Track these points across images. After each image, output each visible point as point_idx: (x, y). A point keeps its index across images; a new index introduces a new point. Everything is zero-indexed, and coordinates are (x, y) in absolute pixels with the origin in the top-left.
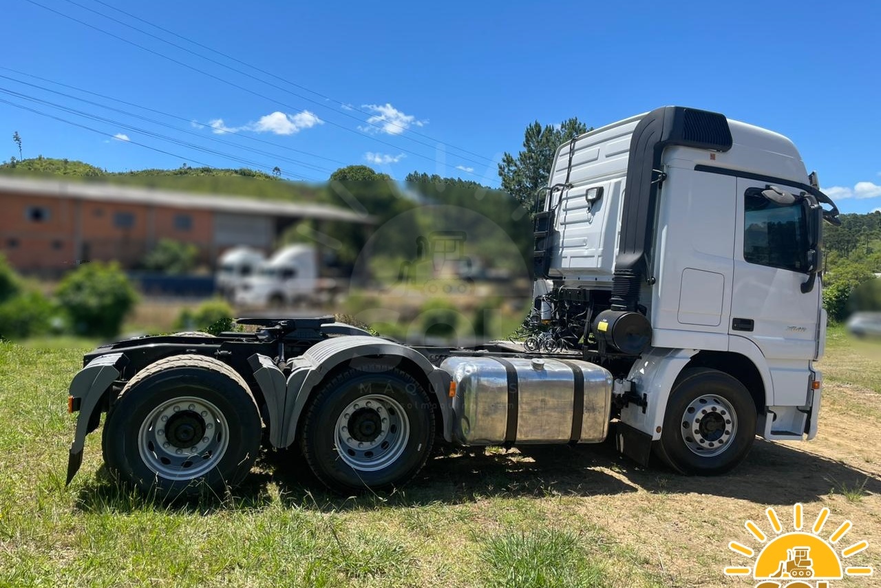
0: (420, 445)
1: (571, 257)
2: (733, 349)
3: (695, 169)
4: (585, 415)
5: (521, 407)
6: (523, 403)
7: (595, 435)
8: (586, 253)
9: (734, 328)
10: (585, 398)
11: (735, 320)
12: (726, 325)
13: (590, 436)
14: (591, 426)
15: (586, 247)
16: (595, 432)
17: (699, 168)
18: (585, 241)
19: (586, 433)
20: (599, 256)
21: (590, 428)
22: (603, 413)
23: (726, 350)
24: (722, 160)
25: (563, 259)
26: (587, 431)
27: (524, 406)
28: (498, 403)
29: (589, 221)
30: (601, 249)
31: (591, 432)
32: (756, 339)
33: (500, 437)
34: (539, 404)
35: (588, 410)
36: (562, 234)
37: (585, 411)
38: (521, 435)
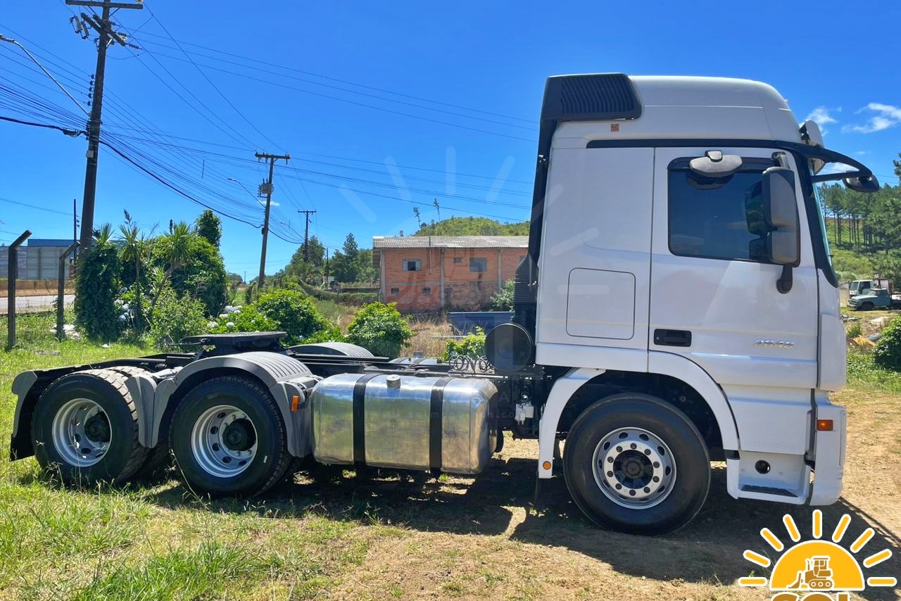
0: (266, 457)
2: (655, 369)
3: (587, 147)
4: (444, 441)
5: (368, 426)
6: (370, 422)
7: (461, 464)
9: (656, 342)
10: (444, 421)
11: (657, 332)
12: (642, 338)
13: (454, 464)
14: (453, 453)
16: (460, 459)
17: (593, 144)
19: (448, 461)
21: (452, 455)
22: (468, 440)
23: (645, 371)
24: (628, 130)
26: (449, 458)
27: (372, 425)
28: (344, 421)
31: (455, 460)
32: (695, 357)
33: (347, 456)
34: (389, 424)
35: (448, 434)
37: (444, 435)
38: (370, 457)
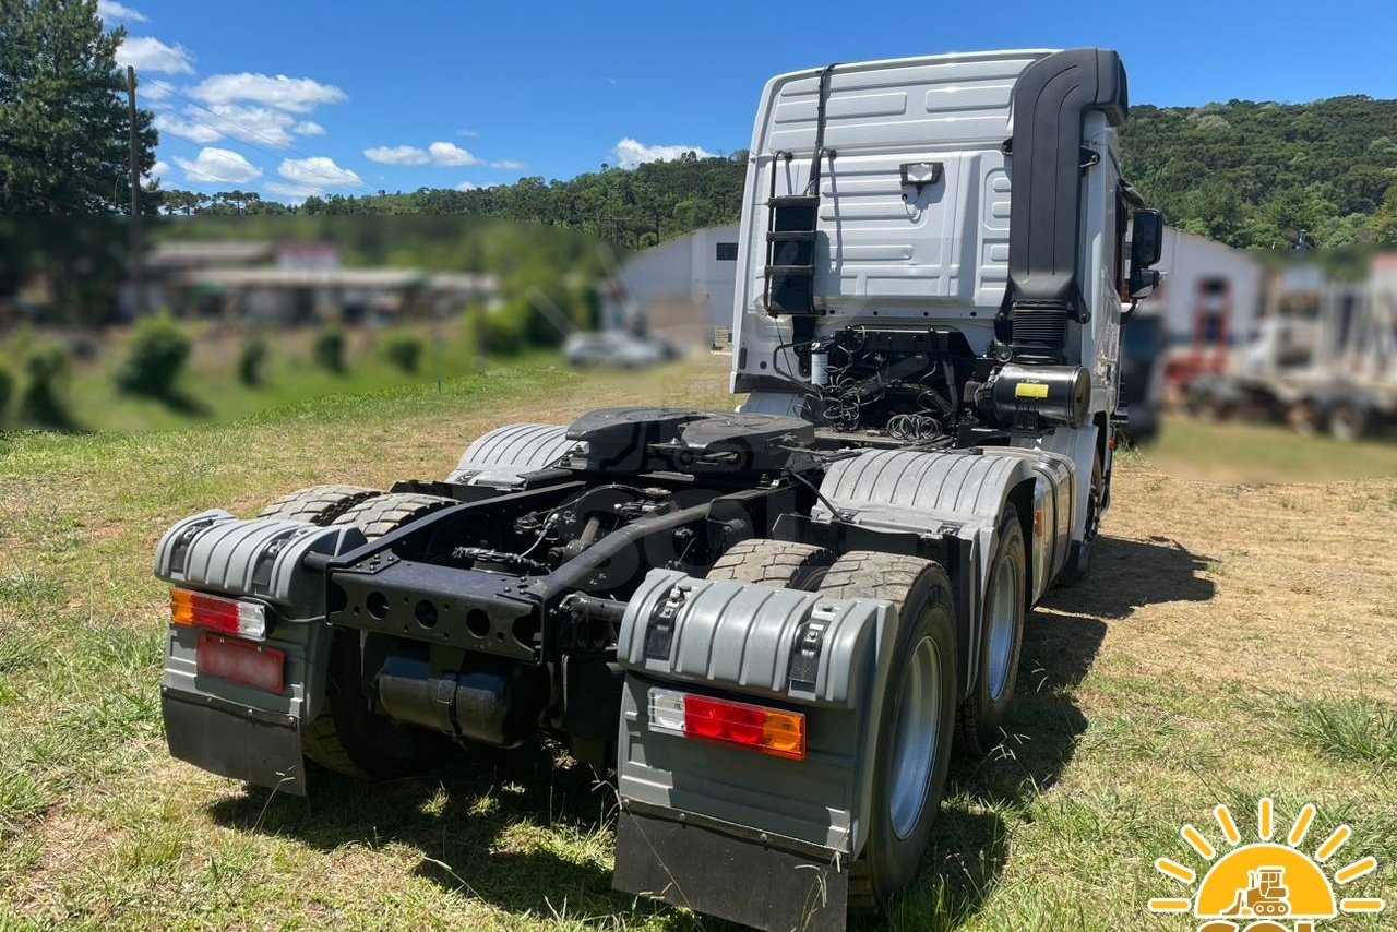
1: (869, 278)
8: (913, 271)
15: (909, 261)
18: (905, 251)
20: (951, 278)
25: (843, 281)
29: (910, 217)
30: (955, 266)
36: (833, 237)
